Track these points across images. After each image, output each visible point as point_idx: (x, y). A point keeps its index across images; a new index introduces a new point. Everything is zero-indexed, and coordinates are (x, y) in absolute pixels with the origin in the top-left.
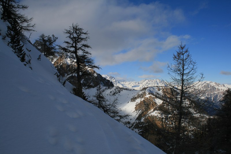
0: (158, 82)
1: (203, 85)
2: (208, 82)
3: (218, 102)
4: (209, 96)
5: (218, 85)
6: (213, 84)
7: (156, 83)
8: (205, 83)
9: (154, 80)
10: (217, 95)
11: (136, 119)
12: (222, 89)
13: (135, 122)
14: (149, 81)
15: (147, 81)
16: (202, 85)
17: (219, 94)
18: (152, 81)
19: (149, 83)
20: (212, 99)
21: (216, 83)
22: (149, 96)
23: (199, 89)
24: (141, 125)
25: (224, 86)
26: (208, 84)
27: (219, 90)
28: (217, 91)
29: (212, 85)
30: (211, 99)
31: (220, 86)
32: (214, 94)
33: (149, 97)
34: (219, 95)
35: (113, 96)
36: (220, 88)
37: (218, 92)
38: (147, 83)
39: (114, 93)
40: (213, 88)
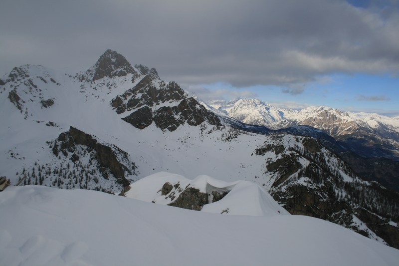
0: (257, 103)
1: (320, 112)
2: (326, 108)
3: (338, 137)
4: (327, 128)
5: (340, 113)
6: (333, 112)
7: (254, 104)
8: (322, 109)
9: (251, 100)
10: (337, 128)
11: (272, 185)
12: (344, 120)
13: (271, 190)
14: (244, 101)
15: (241, 100)
16: (318, 112)
17: (341, 126)
18: (248, 102)
19: (244, 103)
20: (331, 132)
21: (336, 110)
22: (290, 152)
23: (314, 116)
24: (283, 197)
25: (348, 115)
26: (326, 111)
27: (341, 121)
28: (338, 122)
29: (332, 114)
30: (329, 132)
31: (342, 114)
32: (334, 125)
33: (290, 154)
34: (339, 128)
35: (226, 142)
36: (342, 118)
37: (340, 124)
38: (241, 104)
39: (229, 138)
40: (334, 117)
